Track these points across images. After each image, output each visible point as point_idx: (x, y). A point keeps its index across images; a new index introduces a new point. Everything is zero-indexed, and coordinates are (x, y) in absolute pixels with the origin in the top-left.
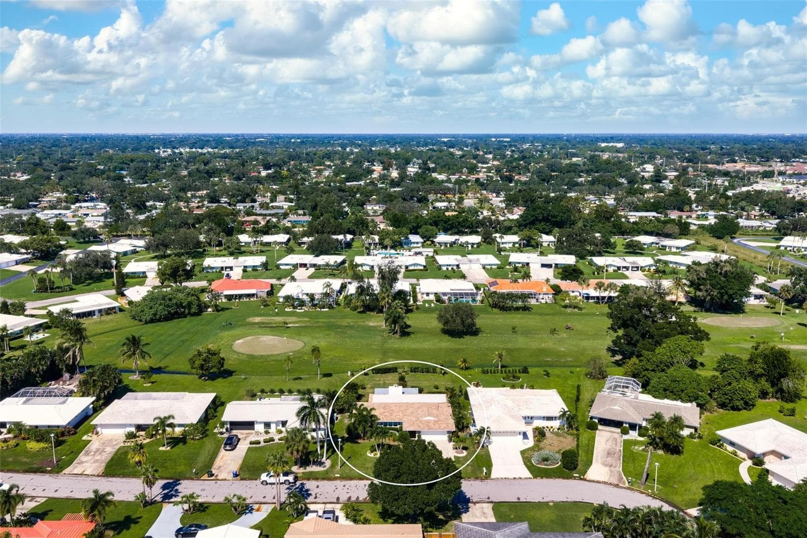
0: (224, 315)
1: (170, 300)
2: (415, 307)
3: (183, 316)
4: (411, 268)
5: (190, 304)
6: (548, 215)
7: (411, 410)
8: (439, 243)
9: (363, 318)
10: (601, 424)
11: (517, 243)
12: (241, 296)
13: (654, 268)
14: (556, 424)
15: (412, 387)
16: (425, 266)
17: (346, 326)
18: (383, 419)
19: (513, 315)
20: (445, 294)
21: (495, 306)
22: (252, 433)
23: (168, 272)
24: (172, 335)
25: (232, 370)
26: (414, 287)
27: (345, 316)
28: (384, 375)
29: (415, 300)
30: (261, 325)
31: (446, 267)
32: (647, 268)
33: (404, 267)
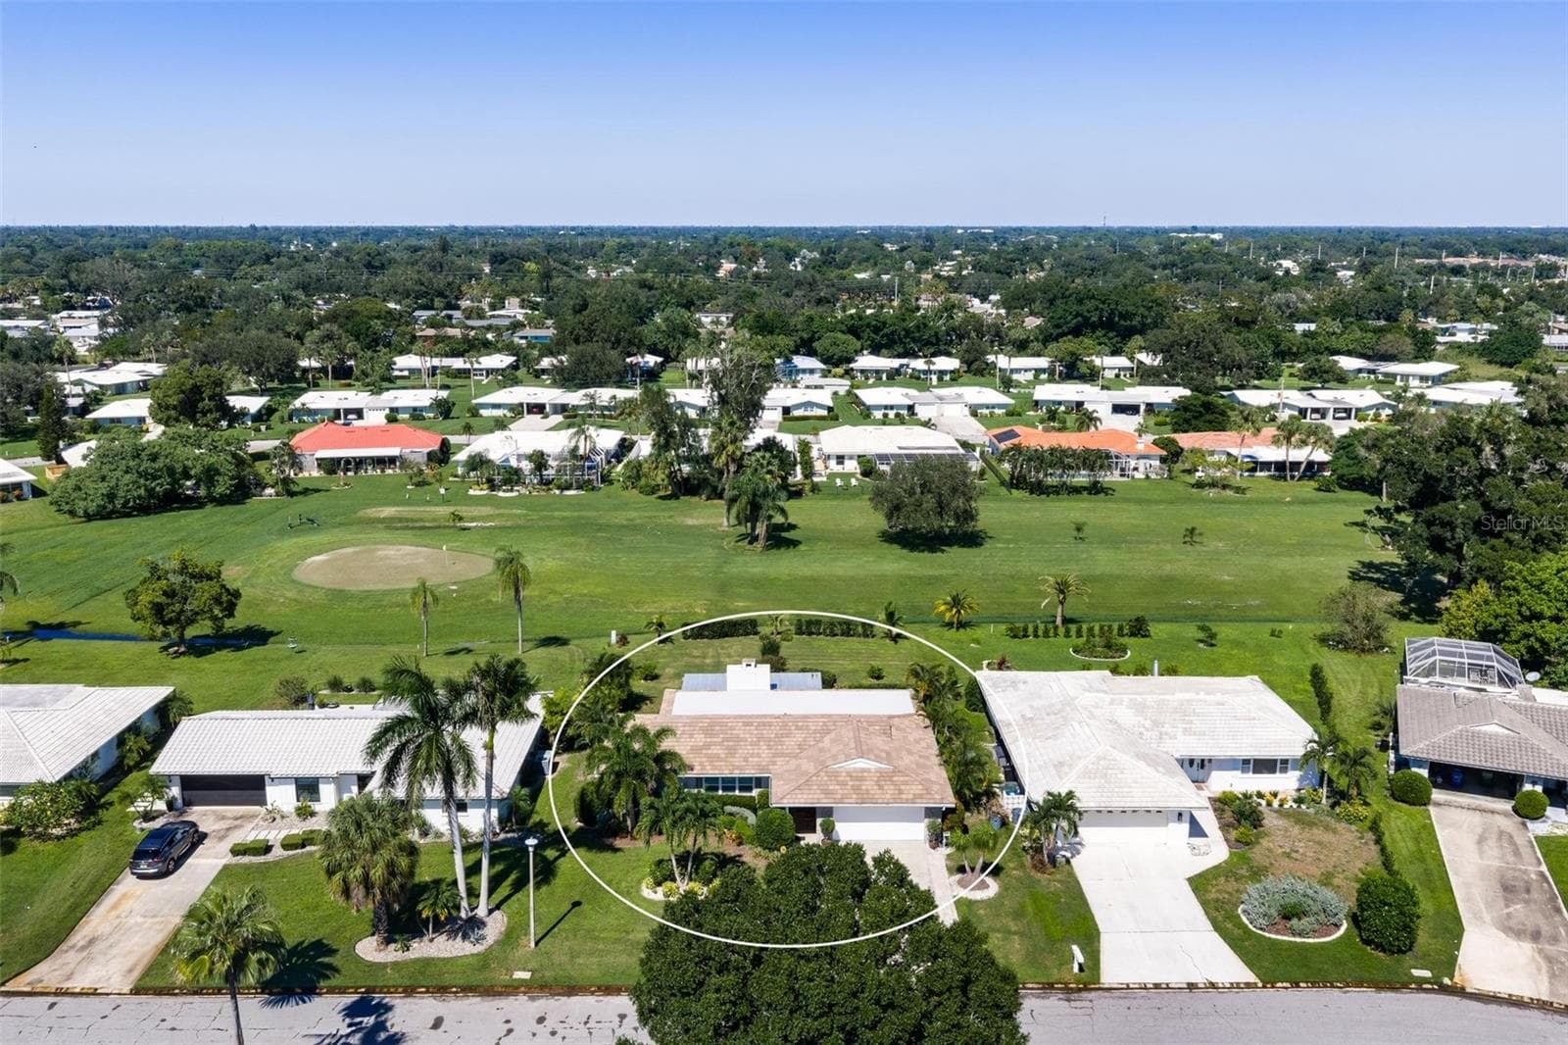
0: (302, 505)
1: (154, 458)
2: (807, 488)
3: (192, 503)
4: (796, 413)
5: (210, 475)
6: (1112, 313)
7: (799, 736)
8: (862, 371)
9: (670, 509)
10: (1436, 786)
11: (1044, 371)
12: (359, 463)
13: (1389, 412)
14: (1286, 784)
15: (803, 670)
16: (830, 409)
17: (624, 526)
18: (702, 768)
19: (1064, 504)
20: (884, 458)
21: (1017, 482)
22: (254, 816)
23: (173, 401)
24: (142, 545)
25: (269, 628)
26: (805, 448)
27: (624, 506)
28: (716, 642)
29: (809, 472)
30: (390, 524)
31: (883, 411)
32: (1372, 412)
33: (780, 409)
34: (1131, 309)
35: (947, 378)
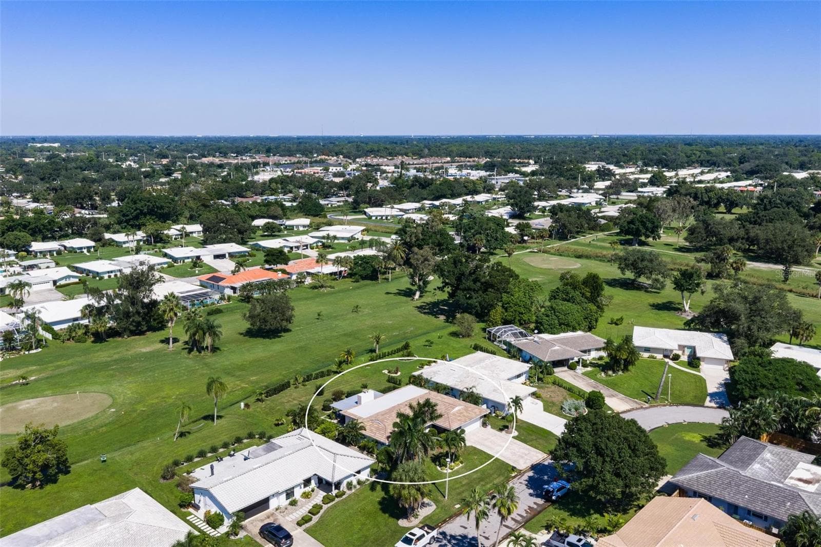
4: (63, 282)
8: (40, 252)
11: (141, 240)
13: (320, 244)
16: (79, 278)
31: (107, 275)
32: (315, 245)
33: (52, 283)
34: (163, 204)
35: (92, 250)
